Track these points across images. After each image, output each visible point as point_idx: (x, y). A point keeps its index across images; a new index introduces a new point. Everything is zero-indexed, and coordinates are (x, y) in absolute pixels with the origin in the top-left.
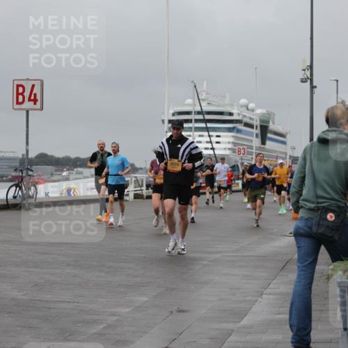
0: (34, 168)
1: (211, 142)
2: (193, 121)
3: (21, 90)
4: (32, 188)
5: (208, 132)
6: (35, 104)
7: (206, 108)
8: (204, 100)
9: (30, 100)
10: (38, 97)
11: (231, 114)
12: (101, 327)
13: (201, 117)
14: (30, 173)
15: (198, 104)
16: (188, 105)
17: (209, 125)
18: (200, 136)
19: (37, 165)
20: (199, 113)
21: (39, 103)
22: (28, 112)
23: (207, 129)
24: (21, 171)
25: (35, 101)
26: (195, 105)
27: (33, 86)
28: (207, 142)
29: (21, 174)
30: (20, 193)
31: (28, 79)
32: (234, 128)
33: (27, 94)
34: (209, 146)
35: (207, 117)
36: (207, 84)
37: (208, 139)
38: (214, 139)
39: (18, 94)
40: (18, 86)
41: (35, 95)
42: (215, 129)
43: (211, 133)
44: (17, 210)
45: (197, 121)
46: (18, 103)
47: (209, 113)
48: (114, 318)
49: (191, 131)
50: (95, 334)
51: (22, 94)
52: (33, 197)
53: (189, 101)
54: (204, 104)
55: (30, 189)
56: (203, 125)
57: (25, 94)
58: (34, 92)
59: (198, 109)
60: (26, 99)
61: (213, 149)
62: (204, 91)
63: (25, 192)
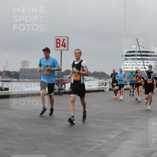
0: (64, 76)
1: (144, 65)
2: (136, 55)
3: (58, 41)
4: (63, 85)
5: (143, 60)
6: (65, 47)
7: (142, 50)
8: (141, 46)
9: (62, 46)
10: (66, 44)
11: (153, 52)
12: (94, 148)
13: (139, 54)
14: (62, 79)
15: (138, 48)
16: (134, 48)
17: (143, 57)
18: (139, 62)
19: (65, 75)
20: (139, 52)
21: (66, 47)
22: (61, 51)
23: (142, 59)
24: (58, 78)
25: (65, 46)
26: (136, 48)
27: (64, 39)
28: (142, 65)
29: (58, 79)
30: (58, 87)
31: (62, 36)
32: (155, 59)
33: (61, 43)
34: (143, 67)
35: (143, 54)
36: (142, 39)
37: (143, 64)
38: (146, 64)
39: (57, 43)
40: (57, 39)
41: (65, 43)
42: (146, 59)
43: (144, 61)
44: (56, 95)
45: (138, 55)
46: (57, 47)
47: (143, 52)
48: (100, 145)
49: (135, 60)
50: (91, 151)
51: (59, 43)
52: (63, 89)
53: (134, 46)
54: (141, 48)
55: (62, 86)
56: (140, 57)
57: (60, 43)
58: (64, 42)
59: (138, 50)
60: (61, 45)
61: (145, 68)
62: (141, 42)
63: (60, 87)
